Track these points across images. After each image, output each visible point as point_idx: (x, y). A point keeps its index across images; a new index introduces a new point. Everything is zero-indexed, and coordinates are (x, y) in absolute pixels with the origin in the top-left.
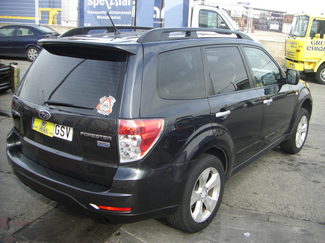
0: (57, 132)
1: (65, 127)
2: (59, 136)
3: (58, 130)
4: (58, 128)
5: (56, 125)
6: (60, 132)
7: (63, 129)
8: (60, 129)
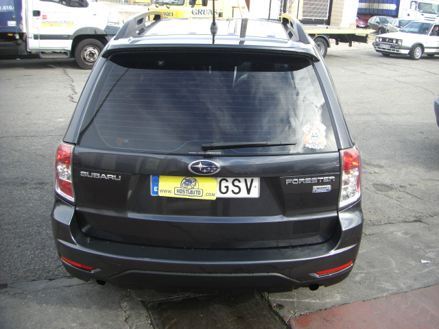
0: (224, 190)
1: (242, 180)
2: (230, 195)
3: (227, 187)
4: (224, 184)
5: (219, 179)
6: (231, 187)
7: (236, 183)
8: (229, 184)
